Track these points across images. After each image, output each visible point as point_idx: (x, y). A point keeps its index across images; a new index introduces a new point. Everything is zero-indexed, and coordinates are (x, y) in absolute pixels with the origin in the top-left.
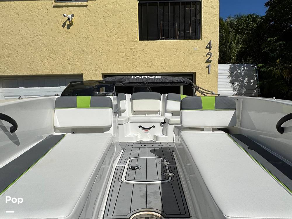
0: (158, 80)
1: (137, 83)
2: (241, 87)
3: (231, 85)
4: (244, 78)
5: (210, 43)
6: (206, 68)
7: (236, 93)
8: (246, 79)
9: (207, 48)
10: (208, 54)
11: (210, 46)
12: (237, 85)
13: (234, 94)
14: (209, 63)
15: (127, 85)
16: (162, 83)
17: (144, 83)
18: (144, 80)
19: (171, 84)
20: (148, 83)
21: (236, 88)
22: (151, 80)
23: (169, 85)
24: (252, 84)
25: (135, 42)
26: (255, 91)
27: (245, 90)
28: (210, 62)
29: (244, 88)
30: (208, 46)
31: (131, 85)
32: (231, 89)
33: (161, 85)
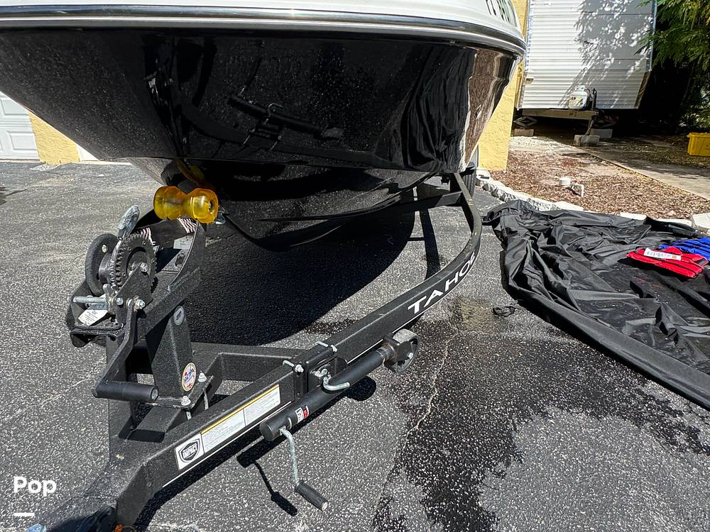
2: (604, 51)
3: (581, 46)
4: (616, 27)
7: (589, 67)
8: (623, 30)
12: (595, 46)
13: (584, 70)
21: (591, 54)
24: (632, 45)
26: (637, 63)
27: (612, 61)
29: (611, 54)
32: (580, 56)
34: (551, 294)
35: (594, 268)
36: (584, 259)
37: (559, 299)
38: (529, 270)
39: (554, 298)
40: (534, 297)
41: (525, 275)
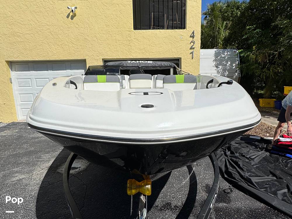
0: (150, 64)
1: (133, 67)
2: (224, 70)
3: (216, 68)
4: (227, 62)
5: (193, 33)
6: (190, 54)
8: (229, 63)
9: (191, 37)
10: (192, 42)
11: (193, 35)
12: (220, 68)
14: (193, 50)
15: (125, 68)
16: (153, 67)
17: (138, 67)
18: (138, 65)
19: (160, 68)
20: (142, 67)
22: (144, 64)
23: (159, 68)
25: (130, 31)
26: (236, 74)
27: (228, 73)
28: (194, 48)
29: (227, 71)
30: (192, 35)
31: (128, 68)
32: (216, 72)
33: (152, 69)
34: (244, 181)
35: (252, 164)
36: (247, 160)
37: (249, 184)
38: (230, 169)
39: (246, 183)
40: (239, 184)
41: (230, 172)
